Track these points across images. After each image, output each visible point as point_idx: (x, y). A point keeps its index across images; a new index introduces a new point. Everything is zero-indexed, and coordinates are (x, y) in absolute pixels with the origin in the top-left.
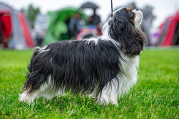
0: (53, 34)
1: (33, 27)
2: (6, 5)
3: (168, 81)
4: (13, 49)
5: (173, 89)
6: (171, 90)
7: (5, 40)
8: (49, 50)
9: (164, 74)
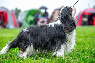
0: (27, 21)
1: (17, 18)
2: (5, 8)
3: (80, 41)
4: (8, 28)
5: (83, 45)
6: (82, 46)
7: (5, 24)
8: (28, 30)
9: (79, 38)
